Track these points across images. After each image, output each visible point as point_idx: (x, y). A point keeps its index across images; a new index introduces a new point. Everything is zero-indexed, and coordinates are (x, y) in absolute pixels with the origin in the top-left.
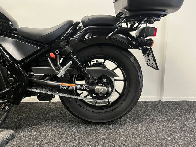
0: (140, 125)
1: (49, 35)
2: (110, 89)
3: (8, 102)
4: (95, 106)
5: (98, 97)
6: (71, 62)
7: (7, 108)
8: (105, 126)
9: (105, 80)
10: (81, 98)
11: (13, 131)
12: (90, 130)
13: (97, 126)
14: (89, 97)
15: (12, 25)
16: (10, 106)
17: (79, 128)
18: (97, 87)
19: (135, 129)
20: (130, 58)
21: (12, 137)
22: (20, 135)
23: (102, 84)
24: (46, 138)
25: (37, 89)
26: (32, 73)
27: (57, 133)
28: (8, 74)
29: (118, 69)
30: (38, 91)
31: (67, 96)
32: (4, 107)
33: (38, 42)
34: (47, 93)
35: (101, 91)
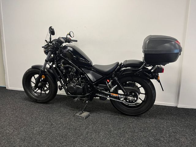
0: (153, 120)
1: (107, 72)
2: (135, 99)
3: (88, 99)
4: (128, 105)
5: (129, 102)
6: (116, 85)
7: (87, 102)
8: (133, 117)
9: (133, 94)
10: (120, 101)
11: (89, 113)
12: (125, 118)
13: (128, 117)
14: (125, 101)
15: (90, 63)
16: (88, 101)
17: (119, 116)
18: (128, 97)
19: (149, 121)
20: (148, 83)
21: (89, 115)
22: (92, 115)
23: (132, 95)
24: (103, 118)
25: (100, 94)
26: (98, 87)
27: (108, 116)
28: (88, 87)
29: (142, 88)
30: (100, 95)
31: (114, 99)
32: (86, 102)
33: (102, 74)
34: (104, 97)
35: (130, 99)
